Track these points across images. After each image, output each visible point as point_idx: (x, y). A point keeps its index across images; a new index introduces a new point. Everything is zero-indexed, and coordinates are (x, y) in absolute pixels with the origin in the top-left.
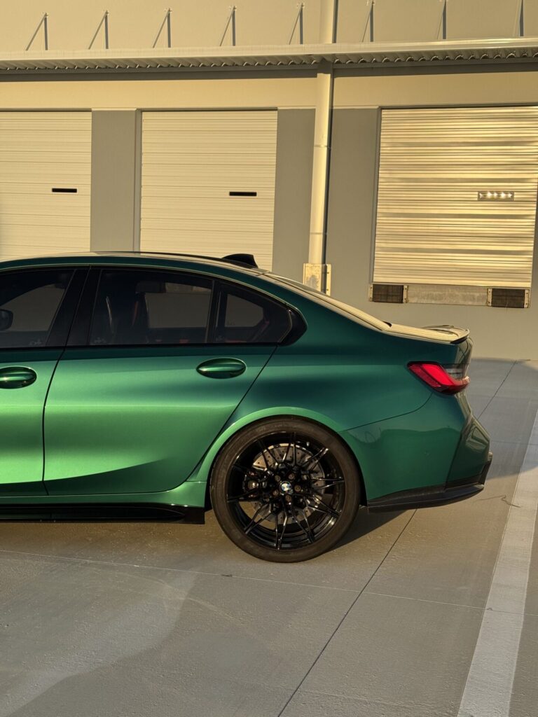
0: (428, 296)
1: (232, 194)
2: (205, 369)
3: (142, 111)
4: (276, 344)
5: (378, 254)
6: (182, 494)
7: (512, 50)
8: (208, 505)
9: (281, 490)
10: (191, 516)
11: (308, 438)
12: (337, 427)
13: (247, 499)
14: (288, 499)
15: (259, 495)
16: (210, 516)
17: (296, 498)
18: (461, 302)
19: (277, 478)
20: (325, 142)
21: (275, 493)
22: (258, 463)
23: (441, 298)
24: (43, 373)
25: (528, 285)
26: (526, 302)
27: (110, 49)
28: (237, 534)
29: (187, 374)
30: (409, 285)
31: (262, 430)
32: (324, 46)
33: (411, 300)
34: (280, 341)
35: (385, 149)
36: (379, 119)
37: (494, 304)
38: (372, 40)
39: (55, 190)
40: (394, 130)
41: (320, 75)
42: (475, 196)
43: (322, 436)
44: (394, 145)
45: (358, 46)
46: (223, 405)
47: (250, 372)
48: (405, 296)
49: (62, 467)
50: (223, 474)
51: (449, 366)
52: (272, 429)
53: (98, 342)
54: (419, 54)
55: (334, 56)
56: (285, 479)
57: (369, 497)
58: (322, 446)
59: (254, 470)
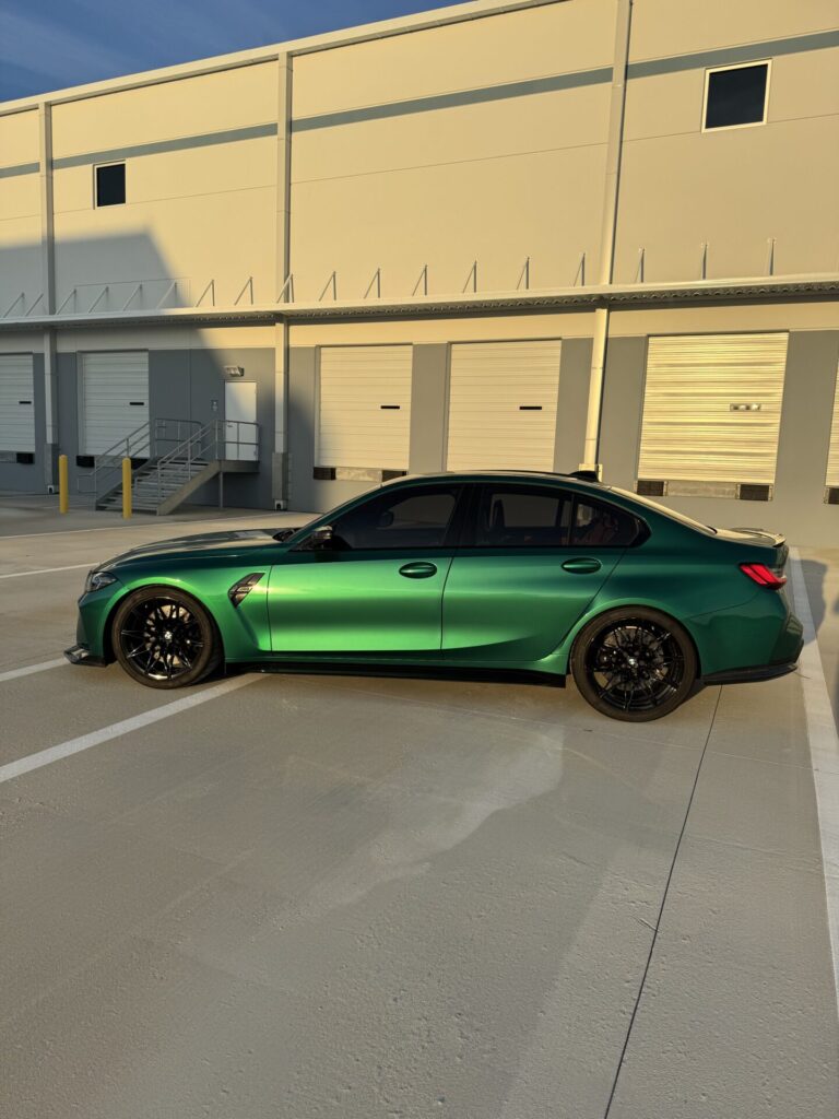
0: (685, 491)
1: (522, 408)
2: (566, 566)
3: (451, 343)
4: (626, 547)
5: (642, 455)
6: (549, 662)
7: (762, 287)
8: (568, 672)
9: (628, 664)
10: (555, 680)
11: (652, 623)
12: (680, 615)
13: (599, 670)
14: (634, 671)
15: (608, 667)
16: (570, 680)
17: (640, 670)
18: (714, 496)
19: (625, 654)
20: (601, 365)
21: (623, 666)
22: (609, 641)
23: (695, 492)
24: (441, 567)
25: (772, 481)
26: (770, 495)
27: (428, 295)
28: (593, 697)
29: (552, 569)
30: (668, 481)
31: (615, 616)
32: (603, 287)
33: (671, 494)
34: (628, 544)
35: (651, 369)
36: (647, 344)
37: (742, 498)
38: (642, 281)
39: (383, 407)
40: (658, 352)
41: (598, 310)
42: (727, 407)
43: (666, 623)
44: (659, 366)
45: (632, 286)
46: (582, 595)
47: (605, 569)
48: (665, 490)
49: (455, 640)
50: (582, 650)
51: (771, 566)
52: (623, 615)
53: (483, 543)
54: (683, 292)
55: (611, 295)
56: (632, 656)
57: (703, 673)
58: (665, 631)
59: (606, 647)
